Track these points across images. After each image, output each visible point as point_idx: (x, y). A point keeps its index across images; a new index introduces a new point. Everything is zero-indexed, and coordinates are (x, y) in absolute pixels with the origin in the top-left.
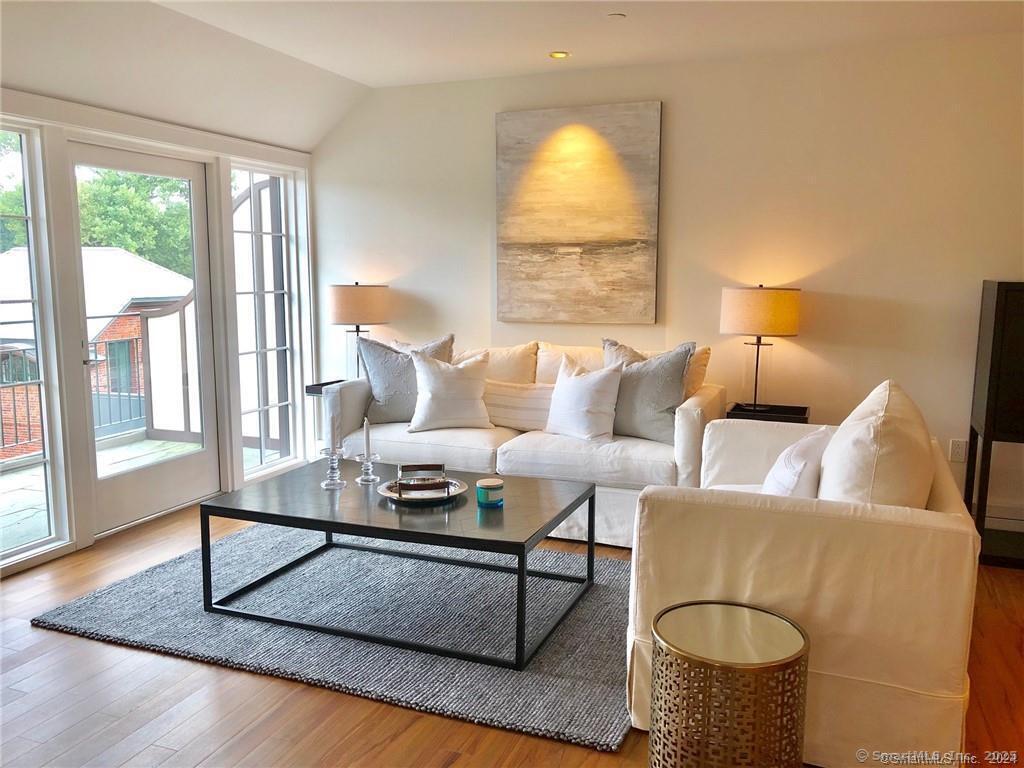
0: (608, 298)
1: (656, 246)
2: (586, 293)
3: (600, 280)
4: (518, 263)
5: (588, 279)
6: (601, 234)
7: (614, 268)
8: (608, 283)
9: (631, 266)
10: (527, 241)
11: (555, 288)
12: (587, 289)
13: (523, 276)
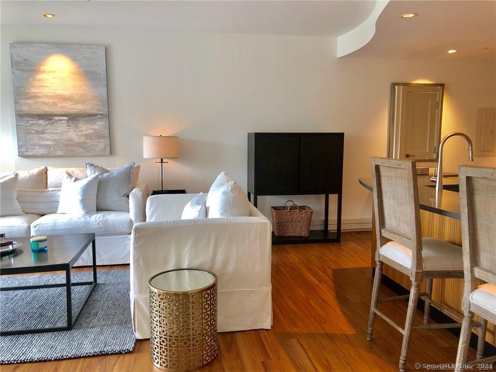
0: (84, 143)
1: (108, 116)
2: (71, 140)
3: (79, 134)
4: (29, 125)
5: (73, 134)
6: (78, 111)
7: (86, 128)
8: (84, 136)
9: (95, 127)
10: (34, 113)
11: (54, 138)
12: (72, 138)
13: (33, 132)
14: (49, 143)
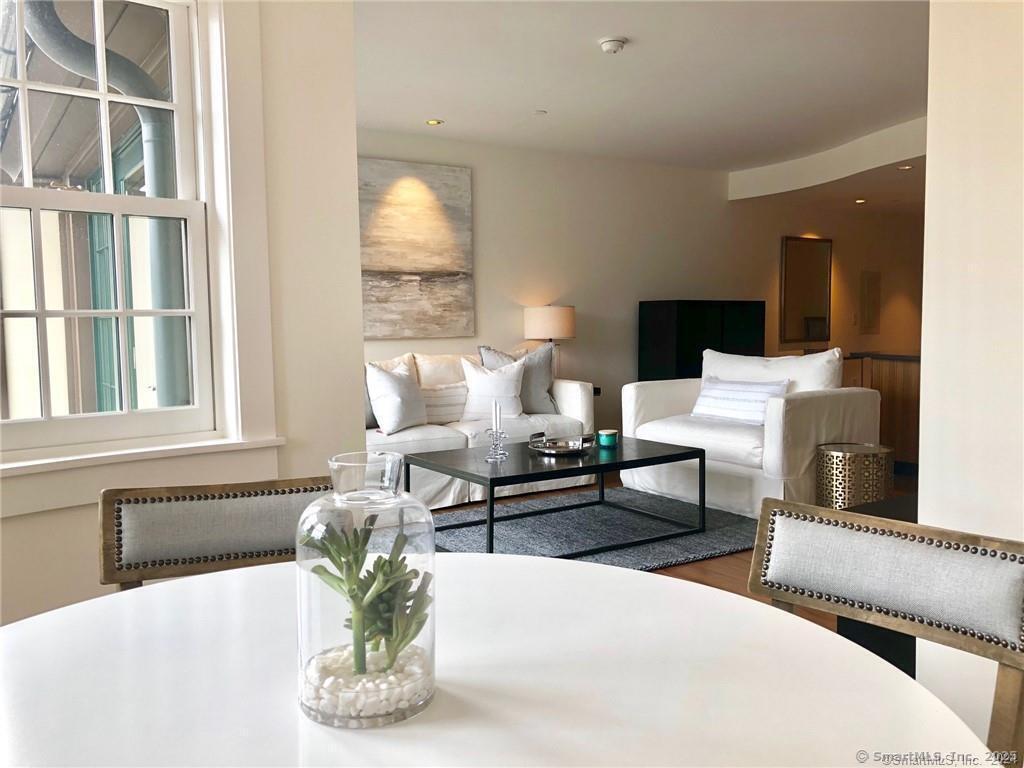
0: (442, 317)
1: (469, 276)
2: (424, 313)
3: (435, 303)
4: (368, 287)
5: (426, 302)
6: (434, 266)
7: (445, 293)
8: (440, 305)
9: (457, 292)
10: (376, 269)
11: (401, 309)
12: (426, 309)
13: (374, 299)
14: (394, 317)
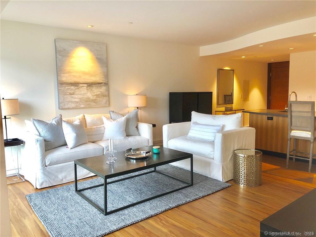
2: (89, 98)
3: (93, 94)
6: (92, 81)
8: (95, 95)
9: (101, 90)
10: (69, 82)
11: (79, 97)
12: (89, 97)
14: (77, 100)
